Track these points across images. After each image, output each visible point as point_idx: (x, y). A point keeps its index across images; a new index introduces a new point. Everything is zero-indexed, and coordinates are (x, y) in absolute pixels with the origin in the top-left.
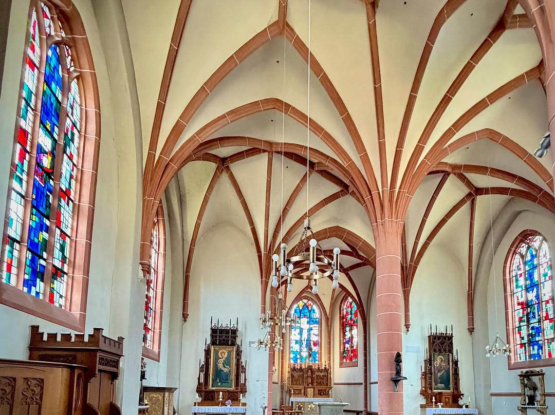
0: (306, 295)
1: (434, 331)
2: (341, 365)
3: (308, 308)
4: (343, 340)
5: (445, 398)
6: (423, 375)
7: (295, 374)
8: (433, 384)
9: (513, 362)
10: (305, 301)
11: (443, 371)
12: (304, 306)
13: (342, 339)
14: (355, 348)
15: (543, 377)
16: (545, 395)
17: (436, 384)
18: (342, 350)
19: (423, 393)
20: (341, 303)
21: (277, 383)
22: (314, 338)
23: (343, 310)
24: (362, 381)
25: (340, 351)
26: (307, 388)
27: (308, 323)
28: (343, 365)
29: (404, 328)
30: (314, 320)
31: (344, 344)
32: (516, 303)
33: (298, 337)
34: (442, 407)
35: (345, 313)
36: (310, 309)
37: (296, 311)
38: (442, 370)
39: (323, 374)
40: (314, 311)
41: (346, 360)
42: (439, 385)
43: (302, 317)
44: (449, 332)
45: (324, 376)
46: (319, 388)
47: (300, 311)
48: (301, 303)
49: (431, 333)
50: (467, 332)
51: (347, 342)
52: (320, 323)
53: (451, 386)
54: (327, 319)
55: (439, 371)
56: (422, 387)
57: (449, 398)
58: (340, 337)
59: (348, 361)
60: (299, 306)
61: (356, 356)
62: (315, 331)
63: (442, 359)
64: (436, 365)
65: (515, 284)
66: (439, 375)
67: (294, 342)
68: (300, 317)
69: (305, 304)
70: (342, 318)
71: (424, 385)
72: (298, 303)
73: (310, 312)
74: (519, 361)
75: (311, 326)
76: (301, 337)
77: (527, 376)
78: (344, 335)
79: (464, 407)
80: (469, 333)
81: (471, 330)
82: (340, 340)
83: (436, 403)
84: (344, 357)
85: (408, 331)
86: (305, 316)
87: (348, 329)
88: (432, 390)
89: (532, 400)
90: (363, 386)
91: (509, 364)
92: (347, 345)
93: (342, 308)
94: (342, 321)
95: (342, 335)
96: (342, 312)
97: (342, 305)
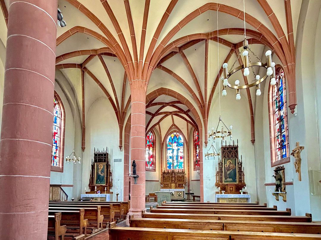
0: (175, 130)
1: (224, 144)
3: (177, 137)
4: (196, 154)
5: (230, 188)
6: (218, 173)
7: (165, 175)
8: (224, 179)
9: (274, 161)
10: (175, 133)
11: (231, 170)
13: (195, 154)
16: (285, 184)
17: (226, 179)
18: (195, 160)
19: (217, 185)
20: (194, 133)
21: (158, 181)
22: (181, 154)
23: (195, 136)
25: (194, 161)
26: (171, 183)
27: (177, 146)
28: (195, 169)
29: (204, 144)
30: (180, 144)
31: (196, 156)
32: (276, 119)
33: (171, 155)
34: (225, 193)
36: (178, 138)
37: (170, 140)
38: (231, 169)
39: (182, 175)
40: (180, 138)
42: (228, 179)
43: (173, 143)
44: (236, 144)
45: (182, 176)
46: (179, 183)
47: (172, 140)
48: (172, 135)
49: (222, 146)
50: (251, 143)
51: (197, 156)
52: (183, 145)
53: (237, 180)
54: (187, 143)
55: (228, 170)
56: (217, 181)
57: (232, 188)
58: (194, 153)
59: (198, 167)
60: (171, 137)
62: (181, 150)
63: (230, 162)
64: (226, 166)
65: (276, 105)
66: (228, 172)
67: (169, 157)
68: (172, 143)
69: (175, 135)
71: (218, 180)
72: (171, 135)
73: (178, 139)
74: (278, 160)
75: (179, 148)
76: (173, 154)
77: (276, 171)
78: (196, 151)
79: (242, 193)
80: (252, 144)
81: (253, 141)
82: (194, 154)
83: (221, 191)
84: (196, 164)
85: (206, 146)
86: (175, 142)
87: (198, 147)
88: (222, 183)
91: (272, 162)
92: (198, 157)
93: (194, 135)
94: (195, 143)
95: (195, 151)
96: (194, 138)
97: (195, 133)
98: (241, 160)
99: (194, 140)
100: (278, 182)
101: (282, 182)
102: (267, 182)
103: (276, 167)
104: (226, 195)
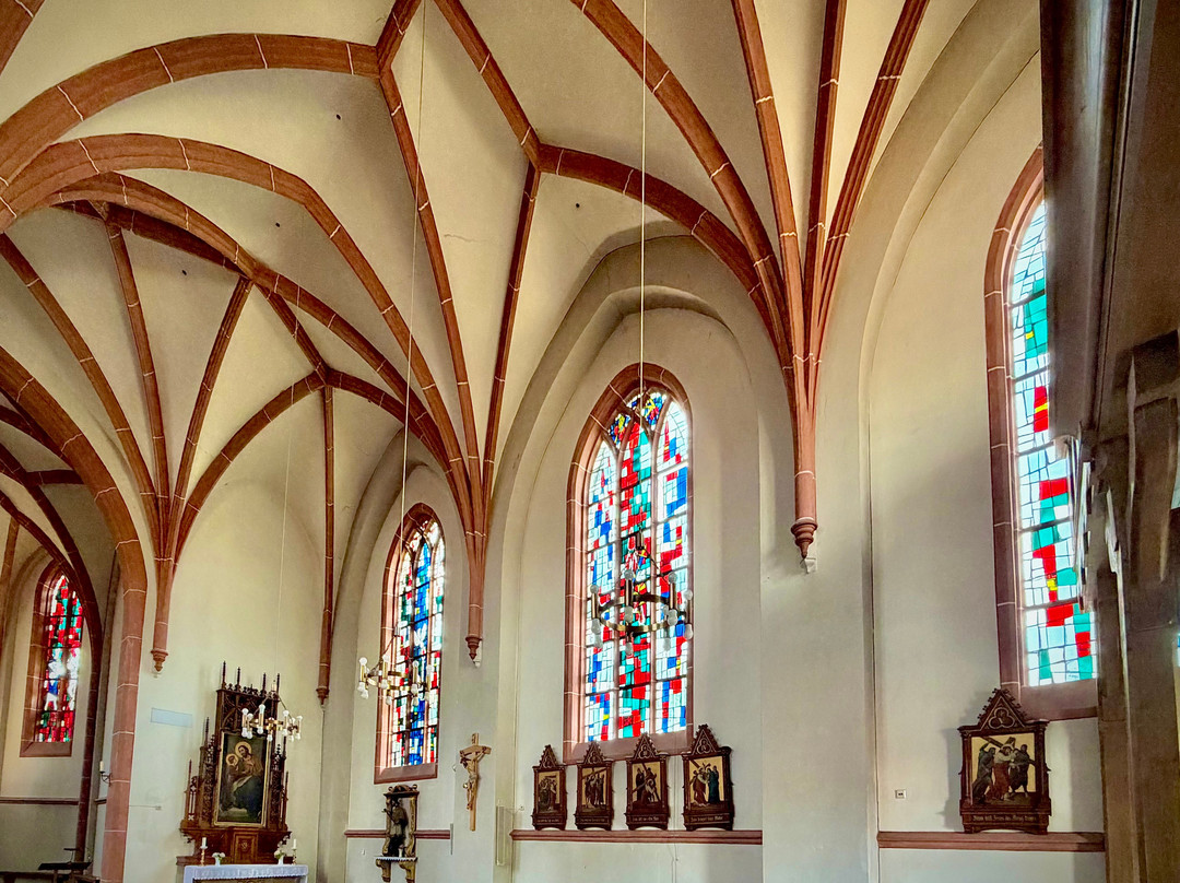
2: (27, 748)
4: (41, 682)
5: (241, 841)
6: (194, 784)
8: (218, 807)
9: (384, 766)
11: (247, 778)
13: (36, 678)
14: (71, 706)
15: (416, 801)
16: (417, 835)
17: (225, 808)
18: (33, 709)
19: (190, 830)
20: (43, 579)
23: (49, 599)
24: (76, 795)
25: (27, 711)
28: (31, 750)
31: (44, 692)
34: (223, 862)
35: (53, 610)
38: (246, 775)
41: (45, 738)
42: (234, 810)
44: (271, 687)
49: (224, 685)
51: (51, 688)
53: (264, 813)
55: (237, 778)
56: (187, 814)
57: (249, 842)
58: (30, 672)
59: (50, 740)
61: (70, 728)
63: (246, 749)
64: (231, 762)
66: (236, 785)
70: (42, 620)
71: (192, 809)
74: (394, 766)
77: (394, 797)
78: (45, 668)
79: (281, 861)
80: (319, 700)
81: (323, 695)
82: (30, 680)
83: (209, 852)
84: (39, 729)
85: (158, 668)
87: (57, 652)
88: (210, 821)
89: (395, 845)
90: (76, 811)
91: (376, 771)
92: (51, 698)
93: (44, 594)
94: (41, 630)
95: (37, 668)
96: (43, 605)
97: (46, 586)
98: (281, 747)
99: (36, 615)
100: (396, 830)
101: (408, 831)
102: (352, 827)
103: (394, 785)
104: (231, 870)
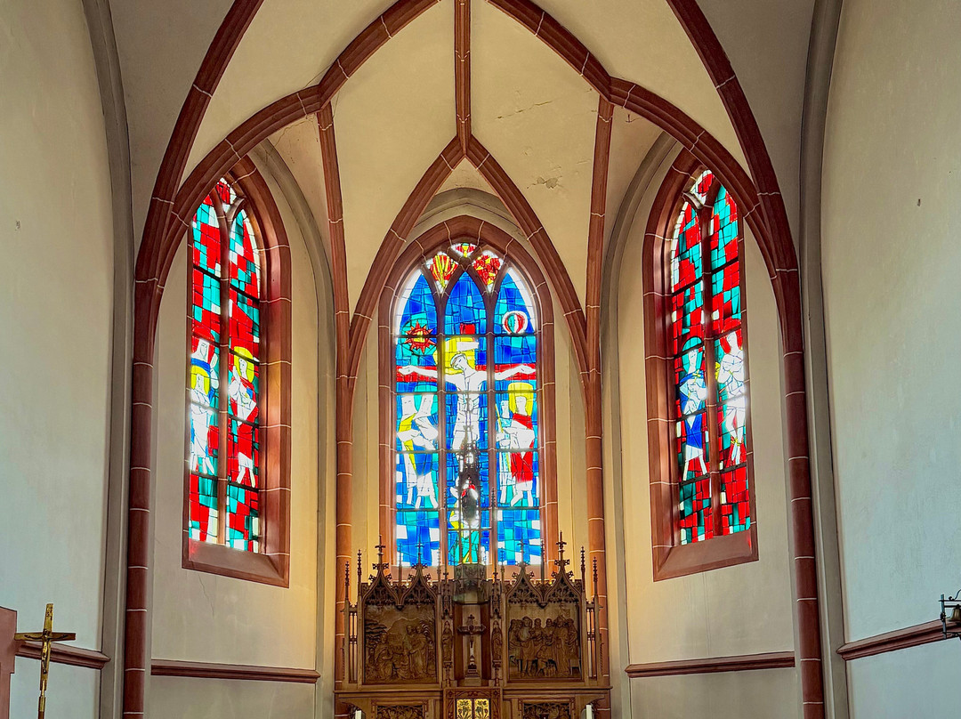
0: (462, 212)
2: (663, 564)
3: (479, 280)
4: (670, 427)
7: (393, 621)
10: (465, 251)
12: (459, 272)
13: (662, 420)
14: (736, 456)
18: (665, 483)
20: (651, 227)
21: (311, 678)
22: (519, 438)
23: (665, 261)
24: (788, 641)
25: (655, 490)
26: (454, 696)
27: (482, 360)
28: (671, 565)
30: (516, 343)
31: (677, 446)
33: (429, 437)
35: (675, 279)
36: (490, 287)
37: (414, 307)
40: (512, 296)
41: (693, 537)
43: (448, 329)
45: (553, 624)
47: (440, 303)
48: (440, 264)
52: (541, 357)
54: (579, 324)
58: (651, 412)
59: (701, 538)
60: (429, 278)
61: (744, 503)
62: (522, 398)
67: (410, 462)
68: (436, 335)
69: (464, 265)
70: (663, 304)
72: (429, 263)
73: (490, 303)
75: (499, 376)
76: (449, 434)
78: (676, 400)
82: (652, 428)
84: (679, 520)
86: (467, 329)
87: (692, 360)
90: (794, 679)
92: (692, 452)
93: (657, 254)
94: (659, 325)
95: (661, 400)
96: (657, 275)
97: (659, 236)
99: (649, 299)
